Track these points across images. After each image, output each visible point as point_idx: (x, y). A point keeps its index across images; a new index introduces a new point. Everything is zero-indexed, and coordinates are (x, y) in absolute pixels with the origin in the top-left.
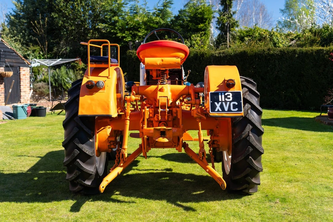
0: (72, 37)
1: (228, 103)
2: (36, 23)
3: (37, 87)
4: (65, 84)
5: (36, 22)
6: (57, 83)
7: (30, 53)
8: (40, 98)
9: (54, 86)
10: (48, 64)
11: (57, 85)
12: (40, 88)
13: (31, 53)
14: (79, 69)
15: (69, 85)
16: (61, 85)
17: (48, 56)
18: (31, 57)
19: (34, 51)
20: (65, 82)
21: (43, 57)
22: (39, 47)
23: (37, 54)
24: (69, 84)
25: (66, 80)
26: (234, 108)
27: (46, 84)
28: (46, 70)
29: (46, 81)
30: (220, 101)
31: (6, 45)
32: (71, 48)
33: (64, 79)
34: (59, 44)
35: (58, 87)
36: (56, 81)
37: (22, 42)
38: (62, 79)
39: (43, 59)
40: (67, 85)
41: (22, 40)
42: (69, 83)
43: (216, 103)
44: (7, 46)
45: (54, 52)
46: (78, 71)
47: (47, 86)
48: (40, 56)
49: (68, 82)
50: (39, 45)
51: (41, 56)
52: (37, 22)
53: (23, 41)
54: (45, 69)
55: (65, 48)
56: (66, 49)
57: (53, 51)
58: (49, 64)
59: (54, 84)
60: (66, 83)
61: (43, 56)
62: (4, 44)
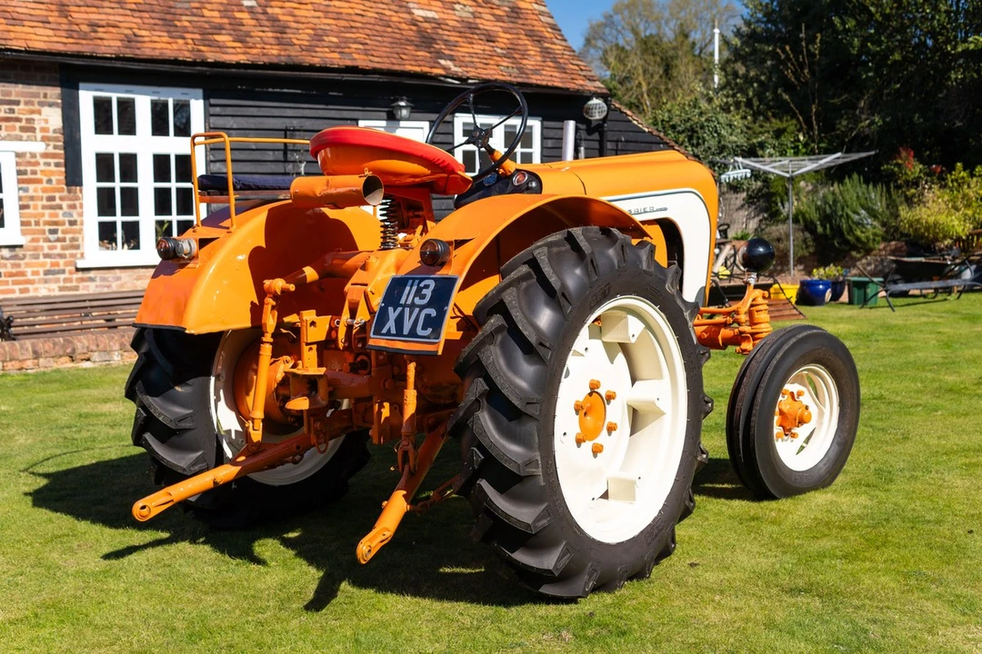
0: (898, 86)
1: (417, 310)
2: (790, 52)
3: (771, 236)
4: (851, 230)
5: (788, 48)
6: (828, 226)
7: (767, 138)
8: (779, 268)
9: (821, 235)
10: (788, 172)
11: (828, 231)
12: (779, 240)
13: (770, 141)
14: (907, 182)
15: (862, 232)
16: (838, 231)
17: (822, 145)
18: (768, 151)
19: (779, 133)
20: (850, 222)
21: (804, 150)
22: (794, 122)
23: (787, 140)
24: (864, 230)
25: (856, 217)
26: (424, 328)
27: (799, 229)
28: (810, 188)
29: (801, 221)
30: (401, 305)
31: (635, 122)
32: (888, 120)
33: (850, 213)
34: (854, 107)
35: (833, 238)
36: (826, 218)
37: (755, 108)
38: (845, 215)
39: (806, 154)
40: (858, 233)
41: (756, 103)
42: (864, 226)
43: (391, 309)
44: (640, 126)
45: (838, 132)
46: (904, 189)
47: (801, 234)
48: (797, 147)
49: (859, 224)
50: (794, 116)
51: (800, 147)
52: (791, 49)
53: (758, 106)
54: (807, 186)
55: (867, 122)
56: (873, 123)
57: (834, 130)
58: (790, 170)
59: (820, 229)
60: (854, 227)
61: (806, 145)
62: (631, 121)
